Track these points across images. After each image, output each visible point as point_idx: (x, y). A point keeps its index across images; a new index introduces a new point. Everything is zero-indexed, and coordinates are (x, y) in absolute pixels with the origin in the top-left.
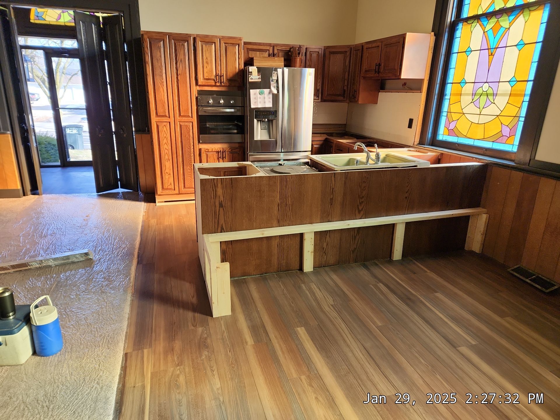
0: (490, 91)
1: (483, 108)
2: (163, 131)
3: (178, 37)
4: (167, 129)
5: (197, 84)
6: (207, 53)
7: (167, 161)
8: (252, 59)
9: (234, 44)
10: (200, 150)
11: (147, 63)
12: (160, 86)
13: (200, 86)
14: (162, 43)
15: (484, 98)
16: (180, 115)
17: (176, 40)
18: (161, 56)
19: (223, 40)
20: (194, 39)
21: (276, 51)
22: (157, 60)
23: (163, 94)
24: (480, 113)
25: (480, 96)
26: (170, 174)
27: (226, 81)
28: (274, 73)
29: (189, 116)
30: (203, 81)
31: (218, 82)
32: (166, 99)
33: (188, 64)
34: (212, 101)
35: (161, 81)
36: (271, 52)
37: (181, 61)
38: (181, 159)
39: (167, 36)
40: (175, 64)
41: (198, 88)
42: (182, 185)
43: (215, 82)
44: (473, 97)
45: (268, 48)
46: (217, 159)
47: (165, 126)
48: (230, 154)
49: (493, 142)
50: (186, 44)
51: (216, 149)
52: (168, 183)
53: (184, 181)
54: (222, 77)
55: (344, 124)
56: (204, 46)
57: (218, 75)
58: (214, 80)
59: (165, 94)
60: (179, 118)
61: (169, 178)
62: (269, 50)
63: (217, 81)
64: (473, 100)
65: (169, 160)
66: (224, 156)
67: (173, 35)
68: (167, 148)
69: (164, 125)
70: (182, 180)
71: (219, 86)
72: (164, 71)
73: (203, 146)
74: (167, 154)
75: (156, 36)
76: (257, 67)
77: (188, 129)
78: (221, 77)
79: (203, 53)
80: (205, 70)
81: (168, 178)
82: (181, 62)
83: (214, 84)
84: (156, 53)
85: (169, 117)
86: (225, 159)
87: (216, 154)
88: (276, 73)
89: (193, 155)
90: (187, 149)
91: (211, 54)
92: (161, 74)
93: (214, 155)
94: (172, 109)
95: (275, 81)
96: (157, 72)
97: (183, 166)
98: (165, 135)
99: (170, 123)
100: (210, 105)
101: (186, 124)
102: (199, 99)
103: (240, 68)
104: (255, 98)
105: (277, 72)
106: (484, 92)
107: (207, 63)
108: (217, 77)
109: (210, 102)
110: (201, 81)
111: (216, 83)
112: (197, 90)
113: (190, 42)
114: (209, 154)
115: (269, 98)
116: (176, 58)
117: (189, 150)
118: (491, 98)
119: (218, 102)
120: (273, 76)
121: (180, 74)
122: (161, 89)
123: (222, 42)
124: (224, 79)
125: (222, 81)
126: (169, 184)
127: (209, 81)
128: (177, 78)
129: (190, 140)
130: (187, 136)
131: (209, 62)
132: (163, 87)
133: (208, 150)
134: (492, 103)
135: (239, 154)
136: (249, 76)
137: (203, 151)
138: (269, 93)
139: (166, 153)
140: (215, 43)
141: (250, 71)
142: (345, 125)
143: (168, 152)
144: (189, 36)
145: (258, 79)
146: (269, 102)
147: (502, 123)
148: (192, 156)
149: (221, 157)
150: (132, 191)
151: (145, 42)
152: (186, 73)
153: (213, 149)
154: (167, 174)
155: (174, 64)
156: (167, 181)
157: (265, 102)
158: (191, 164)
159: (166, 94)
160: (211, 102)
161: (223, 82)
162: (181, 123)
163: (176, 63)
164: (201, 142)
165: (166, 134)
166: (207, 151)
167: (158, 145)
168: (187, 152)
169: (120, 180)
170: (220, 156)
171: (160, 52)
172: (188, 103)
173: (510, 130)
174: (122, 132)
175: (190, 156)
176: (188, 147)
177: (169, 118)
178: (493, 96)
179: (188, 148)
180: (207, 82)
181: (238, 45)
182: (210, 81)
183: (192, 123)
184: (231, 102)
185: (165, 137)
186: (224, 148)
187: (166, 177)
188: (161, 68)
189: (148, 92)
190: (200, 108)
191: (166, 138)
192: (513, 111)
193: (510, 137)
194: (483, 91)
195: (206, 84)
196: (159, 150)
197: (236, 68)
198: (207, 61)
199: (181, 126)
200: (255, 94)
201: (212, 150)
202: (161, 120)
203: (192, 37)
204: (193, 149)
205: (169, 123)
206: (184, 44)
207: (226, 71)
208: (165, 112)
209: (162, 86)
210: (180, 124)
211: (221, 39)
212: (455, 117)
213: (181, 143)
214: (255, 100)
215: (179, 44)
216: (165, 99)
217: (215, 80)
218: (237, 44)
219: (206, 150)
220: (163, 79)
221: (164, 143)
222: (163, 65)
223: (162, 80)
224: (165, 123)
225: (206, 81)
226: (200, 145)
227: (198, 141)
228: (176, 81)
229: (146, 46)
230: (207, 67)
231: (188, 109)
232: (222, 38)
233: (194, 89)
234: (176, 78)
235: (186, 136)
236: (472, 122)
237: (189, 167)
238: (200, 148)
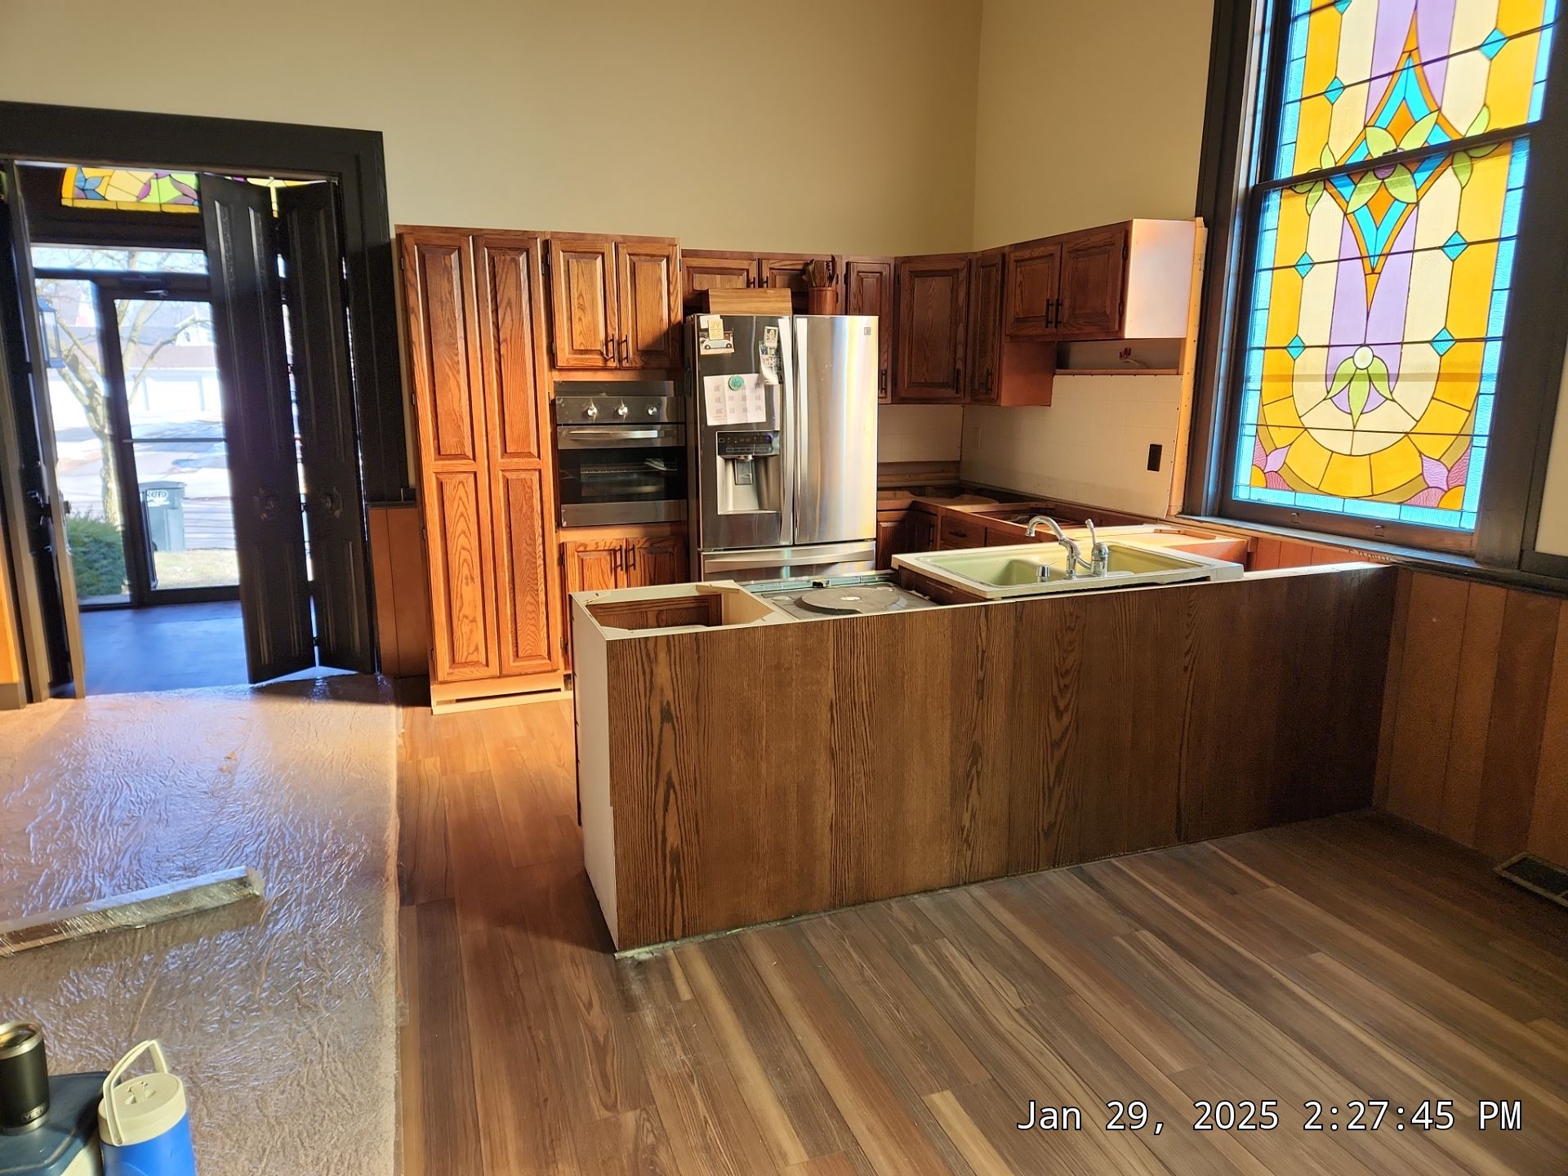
0: (1378, 368)
1: (1361, 413)
2: (457, 498)
3: (500, 239)
4: (466, 493)
5: (553, 364)
6: (581, 281)
7: (467, 584)
8: (704, 295)
9: (653, 257)
10: (562, 548)
11: (414, 312)
12: (450, 374)
13: (562, 370)
14: (454, 256)
15: (1360, 388)
16: (506, 452)
17: (494, 248)
18: (451, 292)
19: (625, 245)
20: (546, 245)
21: (766, 273)
22: (442, 302)
23: (455, 392)
24: (1354, 427)
25: (1350, 382)
26: (474, 621)
27: (634, 354)
28: (769, 331)
29: (530, 455)
30: (571, 356)
31: (613, 357)
32: (466, 409)
33: (528, 312)
34: (595, 410)
35: (452, 359)
36: (753, 274)
37: (509, 304)
38: (507, 574)
39: (471, 237)
40: (492, 312)
41: (557, 376)
42: (508, 649)
43: (605, 358)
44: (1329, 384)
45: (745, 264)
46: (611, 572)
47: (463, 484)
48: (646, 556)
49: (1400, 503)
50: (522, 259)
51: (608, 544)
52: (468, 646)
53: (517, 640)
54: (624, 345)
55: (954, 462)
56: (573, 263)
57: (612, 340)
58: (602, 354)
59: (463, 397)
60: (503, 461)
61: (471, 631)
62: (748, 271)
63: (611, 355)
64: (1328, 392)
65: (472, 579)
66: (632, 562)
67: (486, 236)
68: (468, 547)
69: (460, 482)
70: (510, 635)
71: (616, 369)
72: (460, 333)
73: (572, 537)
74: (465, 564)
75: (440, 238)
76: (721, 317)
77: (529, 491)
78: (619, 344)
79: (571, 281)
80: (577, 327)
81: (468, 633)
82: (508, 308)
83: (600, 364)
84: (437, 284)
85: (474, 459)
86: (635, 569)
87: (609, 558)
88: (775, 331)
89: (542, 562)
90: (524, 545)
91: (593, 285)
92: (453, 341)
93: (603, 560)
94: (481, 436)
95: (773, 352)
96: (440, 336)
97: (512, 595)
98: (462, 509)
99: (475, 474)
100: (590, 422)
101: (523, 475)
102: (560, 405)
103: (672, 320)
104: (718, 400)
105: (778, 327)
106: (1358, 371)
107: (582, 308)
108: (610, 344)
109: (590, 413)
110: (564, 356)
111: (606, 360)
112: (554, 382)
113: (534, 253)
114: (586, 557)
115: (758, 398)
116: (494, 298)
117: (530, 549)
118: (1382, 386)
119: (612, 411)
120: (766, 337)
121: (505, 340)
122: (453, 382)
123: (623, 251)
124: (629, 349)
125: (624, 355)
126: (472, 650)
127: (587, 356)
128: (498, 350)
129: (532, 519)
130: (524, 509)
131: (587, 305)
132: (457, 376)
133: (585, 546)
134: (1387, 399)
135: (673, 554)
136: (701, 339)
137: (569, 550)
138: (758, 385)
139: (465, 560)
140: (603, 255)
141: (703, 326)
142: (957, 464)
143: (469, 558)
144: (530, 236)
145: (727, 347)
146: (759, 408)
147: (1420, 453)
148: (540, 565)
149: (621, 565)
150: (353, 673)
151: (409, 256)
152: (522, 337)
153: (599, 544)
154: (466, 621)
155: (488, 314)
156: (465, 642)
157: (745, 410)
158: (535, 587)
159: (465, 396)
160: (594, 413)
161: (627, 358)
162: (508, 475)
163: (496, 311)
164: (564, 524)
165: (464, 506)
166: (583, 549)
167: (442, 539)
168: (525, 554)
170: (619, 563)
171: (450, 280)
172: (527, 417)
173: (1449, 471)
174: (329, 505)
175: (533, 566)
176: (528, 539)
177: (472, 461)
178: (1389, 381)
179: (529, 542)
180: (582, 360)
181: (665, 260)
182: (591, 356)
183: (540, 471)
184: (650, 412)
185: (462, 515)
186: (630, 540)
187: (463, 628)
188: (453, 326)
189: (414, 390)
190: (563, 432)
191: (465, 518)
192: (1454, 421)
193: (1449, 490)
194: (1357, 368)
195: (580, 364)
196: (443, 553)
197: (662, 319)
198: (582, 303)
199: (507, 482)
200: (717, 389)
201: (597, 547)
202: (451, 469)
203: (538, 240)
204: (541, 547)
205: (473, 475)
206: (517, 258)
207: (635, 328)
208: (463, 446)
209: (455, 373)
210: (504, 476)
211: (621, 243)
212: (1280, 437)
213: (508, 530)
214: (720, 406)
215: (503, 258)
216: (464, 410)
217: (605, 353)
218: (664, 256)
219: (579, 546)
220: (457, 355)
221: (459, 531)
222: (459, 316)
223: (454, 357)
224: (462, 477)
225: (580, 356)
226: (561, 533)
227: (556, 521)
228: (496, 360)
229: (411, 266)
230: (580, 319)
231: (528, 436)
232: (621, 240)
233: (544, 378)
234: (495, 349)
235: (521, 510)
236: (1333, 452)
237: (529, 598)
238: (563, 543)
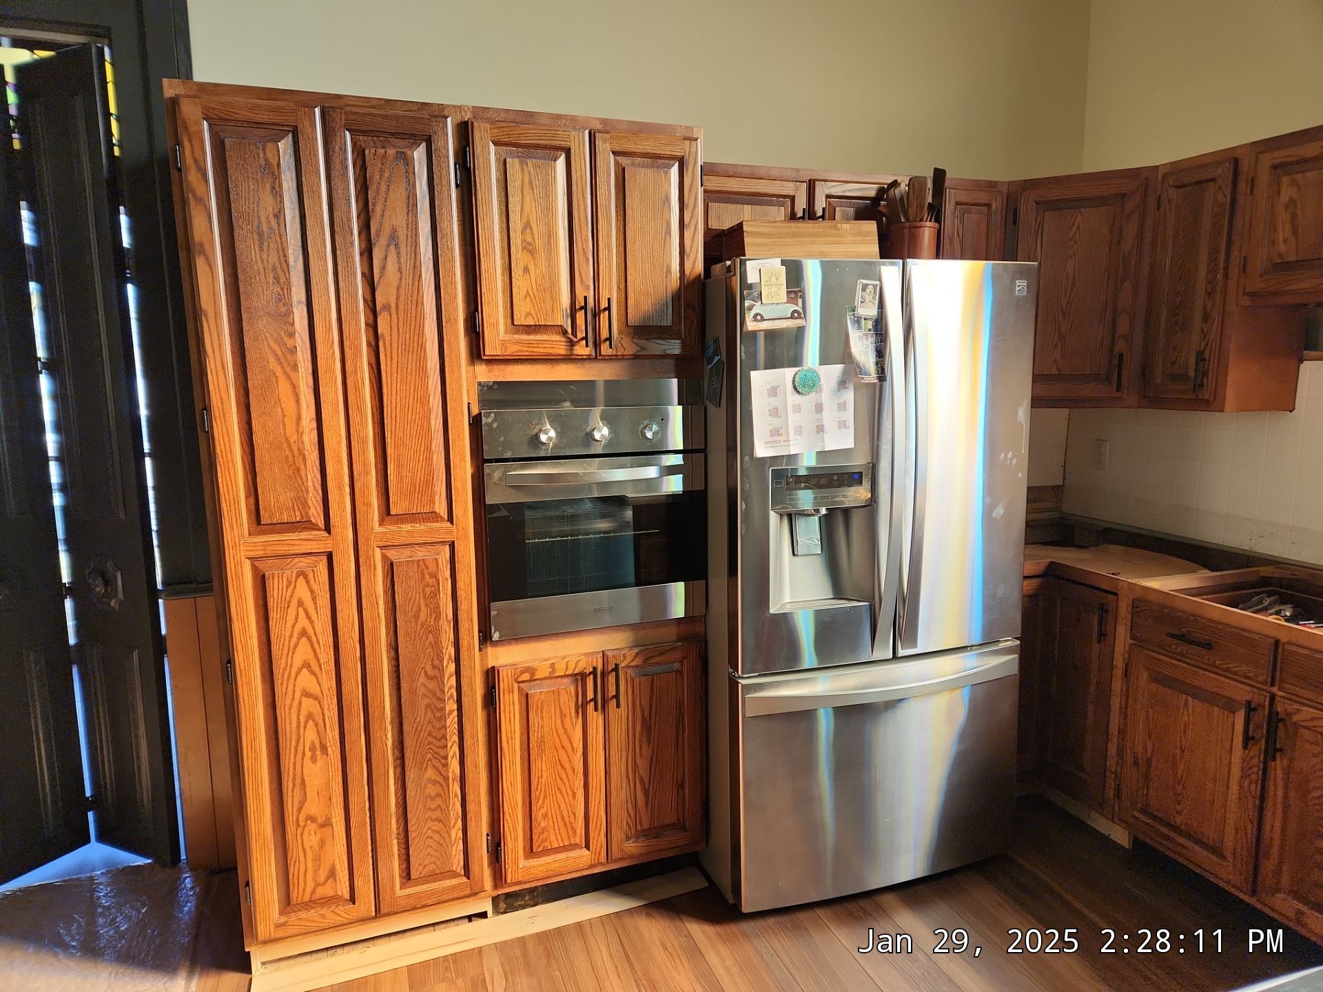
2: (294, 604)
3: (374, 115)
4: (312, 592)
5: (476, 352)
6: (527, 199)
7: (314, 759)
9: (657, 160)
10: (491, 676)
11: (202, 251)
12: (279, 371)
13: (492, 361)
14: (285, 146)
16: (389, 513)
17: (365, 133)
18: (279, 215)
19: (608, 136)
20: (464, 132)
21: (820, 204)
22: (260, 235)
23: (290, 405)
26: (327, 824)
27: (620, 332)
29: (434, 517)
30: (509, 337)
31: (586, 338)
32: (310, 438)
33: (430, 254)
34: (552, 433)
35: (281, 343)
36: (801, 204)
37: (393, 238)
38: (389, 735)
39: (317, 110)
40: (361, 254)
41: (484, 374)
42: (392, 867)
43: (571, 341)
46: (577, 712)
47: (306, 577)
48: (637, 681)
50: (419, 154)
51: (572, 665)
52: (316, 872)
53: (407, 848)
54: (604, 317)
56: (513, 165)
57: (584, 308)
58: (565, 332)
59: (304, 413)
60: (383, 529)
61: (322, 842)
63: (581, 334)
65: (324, 749)
66: (612, 692)
67: (348, 109)
68: (315, 690)
69: (302, 574)
70: (395, 842)
71: (589, 359)
72: (298, 293)
73: (506, 657)
74: (310, 723)
75: (254, 108)
76: (783, 262)
77: (431, 581)
78: (596, 315)
79: (510, 199)
80: (520, 284)
81: (316, 847)
82: (392, 247)
83: (562, 350)
84: (246, 192)
85: (328, 529)
86: (618, 706)
87: (572, 688)
89: (455, 707)
90: (422, 679)
91: (549, 209)
92: (283, 309)
93: (563, 693)
94: (340, 488)
95: (870, 325)
96: (259, 297)
97: (399, 770)
98: (303, 622)
99: (330, 556)
100: (542, 454)
101: (421, 553)
102: (490, 425)
103: (687, 271)
104: (775, 412)
107: (529, 249)
108: (580, 316)
109: (543, 438)
110: (497, 336)
111: (572, 344)
112: (480, 384)
113: (441, 143)
114: (533, 691)
115: (842, 407)
116: (365, 227)
117: (432, 685)
119: (583, 434)
120: (858, 299)
121: (387, 307)
122: (284, 388)
123: (603, 147)
124: (611, 324)
125: (604, 334)
126: (322, 876)
127: (538, 337)
128: (373, 327)
129: (436, 631)
130: (423, 616)
131: (539, 243)
132: (292, 374)
133: (532, 671)
135: (681, 673)
136: (747, 303)
137: (504, 682)
138: (842, 384)
139: (310, 716)
140: (568, 152)
141: (752, 278)
143: (316, 709)
144: (436, 113)
145: (792, 317)
146: (842, 424)
148: (451, 712)
149: (595, 700)
151: (190, 141)
152: (419, 303)
153: (557, 667)
154: (311, 827)
155: (353, 257)
156: (310, 865)
157: (820, 429)
158: (442, 752)
159: (308, 413)
160: (550, 439)
161: (609, 339)
162: (392, 554)
163: (368, 253)
164: (496, 636)
165: (309, 618)
166: (528, 676)
167: (263, 681)
168: (424, 695)
169: (95, 803)
170: (590, 695)
171: (277, 192)
172: (429, 449)
175: (438, 715)
176: (429, 668)
177: (325, 534)
179: (431, 672)
180: (529, 343)
181: (677, 165)
182: (545, 337)
183: (452, 546)
184: (649, 435)
185: (304, 633)
186: (610, 654)
187: (306, 840)
188: (283, 279)
189: (207, 408)
190: (495, 473)
191: (309, 639)
195: (525, 351)
196: (266, 706)
197: (669, 271)
198: (529, 239)
199: (390, 568)
200: (773, 391)
201: (554, 670)
202: (283, 549)
203: (449, 120)
204: (454, 679)
205: (325, 559)
206: (409, 153)
207: (622, 287)
208: (305, 505)
209: (288, 370)
210: (384, 557)
211: (600, 131)
213: (393, 654)
214: (777, 422)
215: (383, 151)
216: (306, 438)
217: (569, 330)
218: (673, 158)
219: (522, 673)
220: (292, 335)
221: (298, 662)
222: (295, 261)
223: (286, 339)
224: (303, 563)
225: (525, 337)
226: (490, 650)
227: (480, 631)
228: (369, 344)
229: (195, 160)
230: (526, 270)
231: (429, 482)
232: (600, 127)
233: (460, 378)
234: (367, 324)
235: (417, 617)
237: (430, 773)
238: (493, 667)
